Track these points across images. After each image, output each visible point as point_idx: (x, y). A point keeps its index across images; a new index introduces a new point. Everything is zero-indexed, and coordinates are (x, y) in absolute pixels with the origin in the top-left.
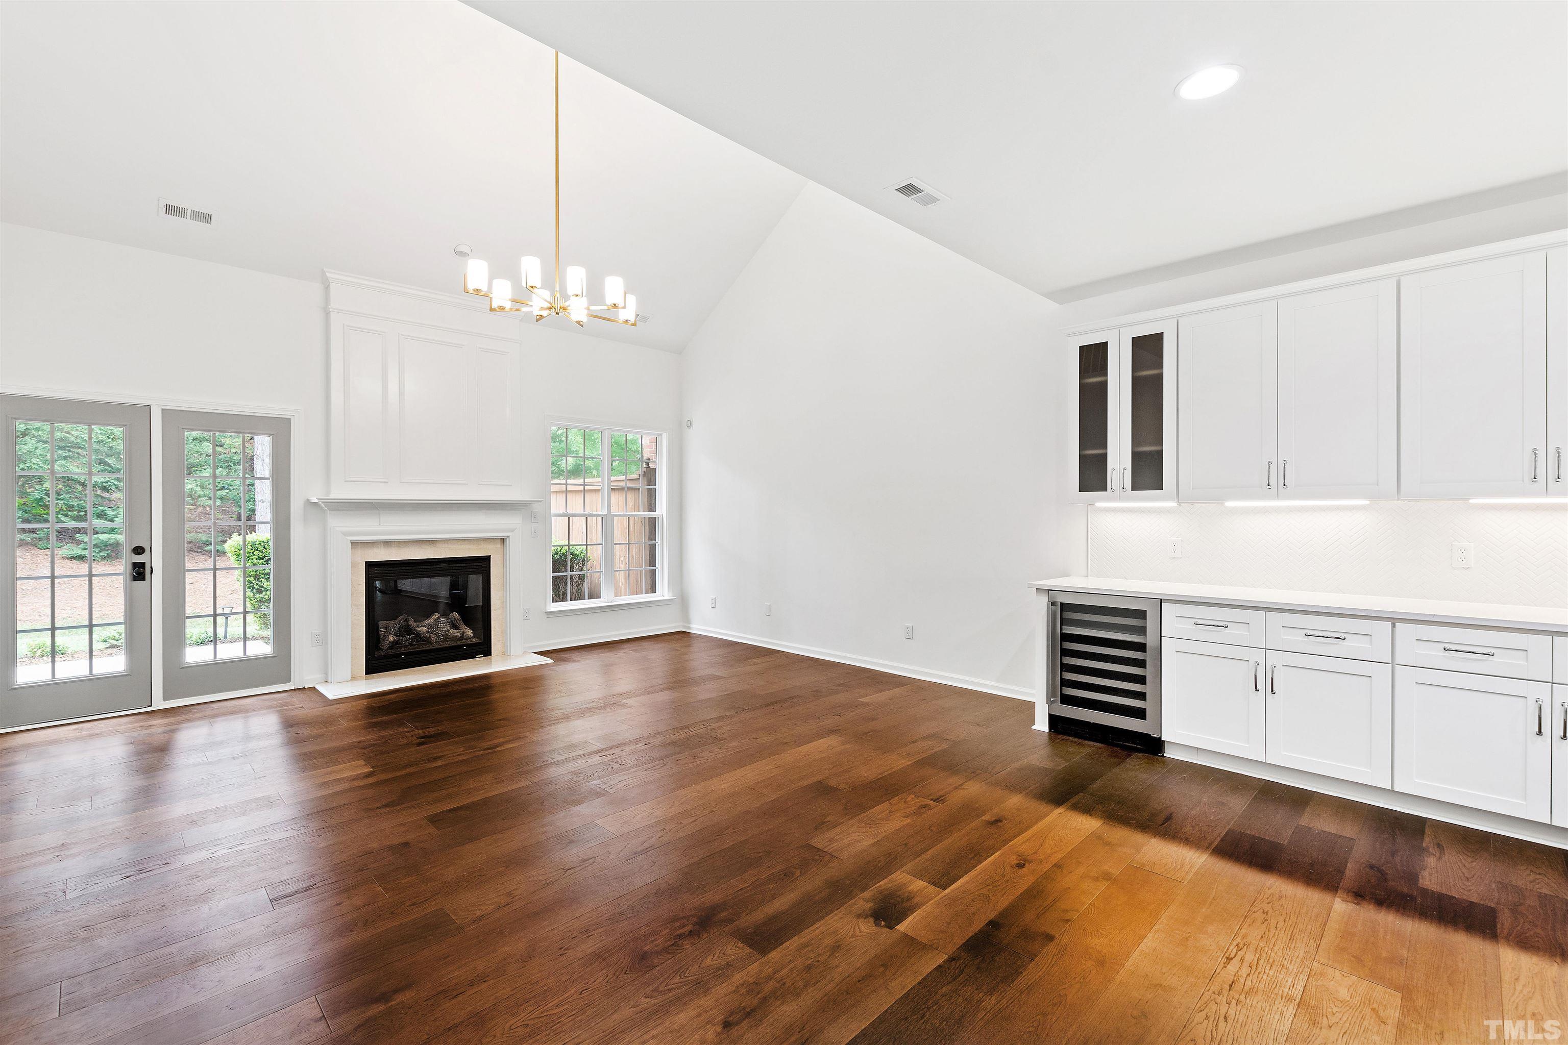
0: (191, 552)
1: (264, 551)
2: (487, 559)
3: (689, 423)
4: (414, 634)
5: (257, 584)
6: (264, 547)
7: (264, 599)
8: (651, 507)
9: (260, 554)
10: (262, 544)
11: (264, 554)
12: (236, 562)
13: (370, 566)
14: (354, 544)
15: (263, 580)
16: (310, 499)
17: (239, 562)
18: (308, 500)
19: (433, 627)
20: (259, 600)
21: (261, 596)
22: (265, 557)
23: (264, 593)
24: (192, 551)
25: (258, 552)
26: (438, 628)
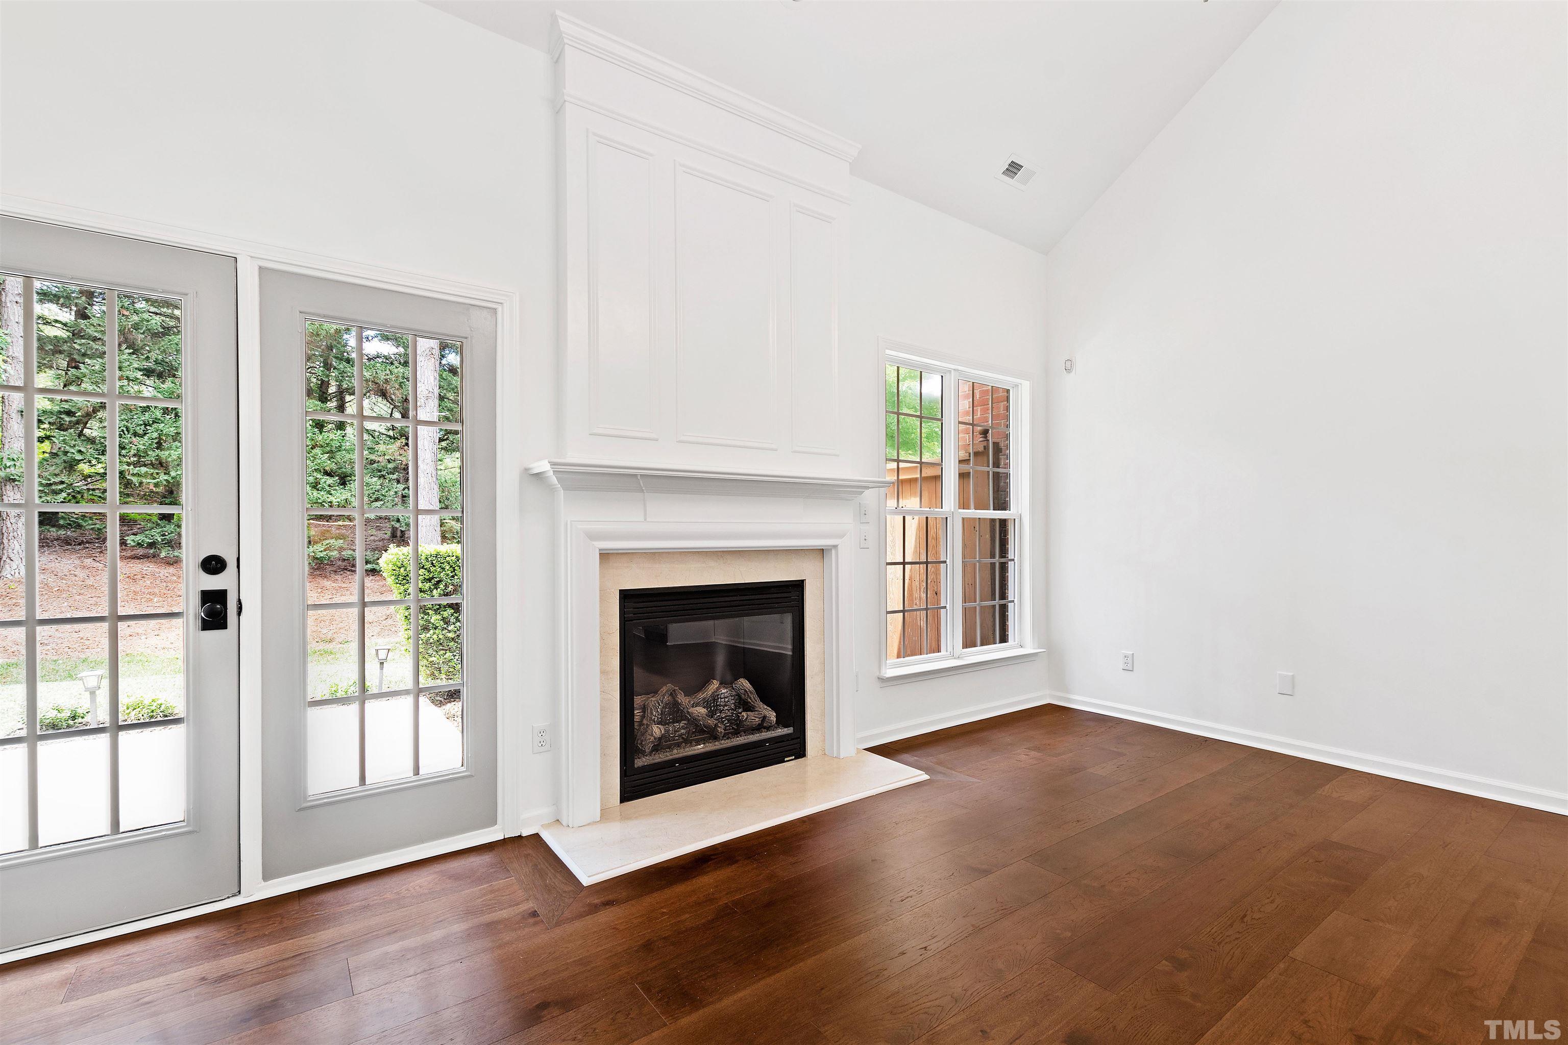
0: (346, 571)
1: (432, 569)
2: (798, 586)
3: (1068, 363)
4: (686, 719)
5: (423, 618)
6: (432, 564)
7: (431, 641)
8: (1001, 504)
9: (427, 574)
10: (430, 559)
11: (432, 574)
12: (395, 585)
13: (626, 596)
14: (605, 556)
15: (431, 612)
16: (531, 466)
17: (398, 585)
18: (526, 470)
19: (711, 704)
20: (424, 641)
21: (428, 635)
22: (433, 578)
23: (431, 632)
24: (346, 569)
25: (423, 570)
26: (717, 705)
